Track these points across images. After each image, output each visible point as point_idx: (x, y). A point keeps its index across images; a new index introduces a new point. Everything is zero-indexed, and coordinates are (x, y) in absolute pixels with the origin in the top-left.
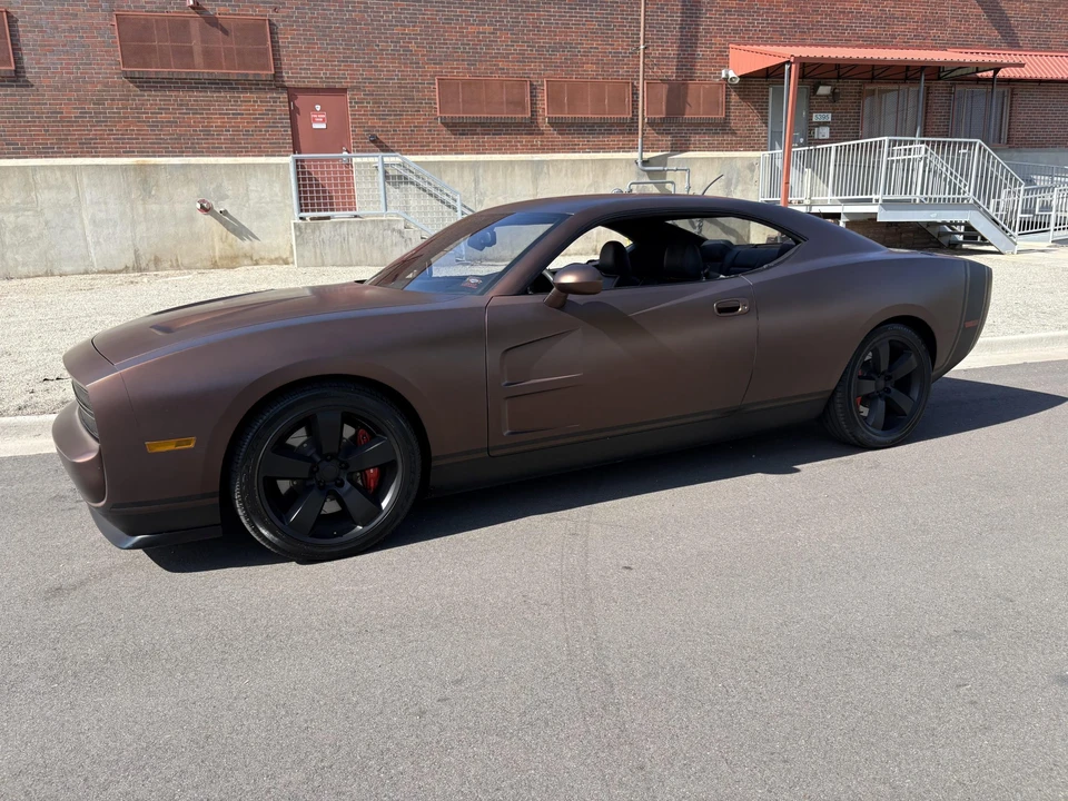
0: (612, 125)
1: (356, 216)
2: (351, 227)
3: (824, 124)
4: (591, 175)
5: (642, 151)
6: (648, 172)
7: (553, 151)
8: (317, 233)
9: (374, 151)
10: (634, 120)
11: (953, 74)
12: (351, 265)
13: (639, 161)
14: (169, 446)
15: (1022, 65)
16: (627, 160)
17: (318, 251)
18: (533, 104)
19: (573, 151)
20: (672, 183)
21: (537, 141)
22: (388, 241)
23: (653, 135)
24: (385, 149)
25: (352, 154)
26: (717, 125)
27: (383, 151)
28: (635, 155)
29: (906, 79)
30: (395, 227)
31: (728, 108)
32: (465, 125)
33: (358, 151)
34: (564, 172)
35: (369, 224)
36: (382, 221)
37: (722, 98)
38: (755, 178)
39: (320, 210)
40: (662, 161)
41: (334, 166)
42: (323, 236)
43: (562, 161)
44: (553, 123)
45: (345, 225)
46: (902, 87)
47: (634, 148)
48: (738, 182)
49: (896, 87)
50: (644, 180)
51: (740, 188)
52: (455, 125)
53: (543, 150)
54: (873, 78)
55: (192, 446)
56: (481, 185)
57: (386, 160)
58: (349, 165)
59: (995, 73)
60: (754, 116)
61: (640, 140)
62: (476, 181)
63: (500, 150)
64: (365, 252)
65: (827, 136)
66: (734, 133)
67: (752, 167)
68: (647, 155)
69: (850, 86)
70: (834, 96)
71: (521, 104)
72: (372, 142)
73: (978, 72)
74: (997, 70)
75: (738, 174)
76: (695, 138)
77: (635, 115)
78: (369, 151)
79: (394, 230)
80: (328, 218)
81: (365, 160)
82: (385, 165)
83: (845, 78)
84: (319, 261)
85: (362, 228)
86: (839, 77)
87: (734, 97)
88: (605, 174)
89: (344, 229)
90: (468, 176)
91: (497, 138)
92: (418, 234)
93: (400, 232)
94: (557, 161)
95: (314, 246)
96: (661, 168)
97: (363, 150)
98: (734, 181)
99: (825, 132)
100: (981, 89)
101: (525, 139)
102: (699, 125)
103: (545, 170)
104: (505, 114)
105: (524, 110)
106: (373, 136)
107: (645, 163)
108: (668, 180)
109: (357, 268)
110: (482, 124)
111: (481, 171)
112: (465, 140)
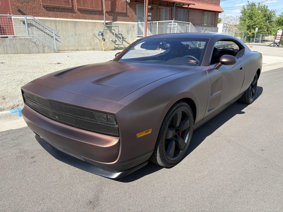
0: (96, 12)
1: (15, 37)
2: (17, 40)
3: (150, 16)
4: (91, 26)
5: (105, 20)
6: (107, 26)
7: (79, 18)
8: (4, 42)
9: (19, 15)
10: (102, 11)
11: (178, 5)
12: (18, 54)
13: (105, 23)
14: (143, 134)
15: (194, 4)
16: (101, 23)
17: (5, 49)
18: (72, 3)
19: (85, 19)
20: (114, 30)
21: (74, 15)
22: (31, 46)
23: (108, 16)
24: (23, 14)
25: (11, 15)
26: (124, 14)
27: (23, 15)
28: (103, 21)
29: (167, 6)
30: (33, 41)
31: (127, 10)
32: (51, 8)
33: (13, 14)
34: (83, 25)
35: (23, 40)
36: (28, 39)
37: (125, 6)
38: (134, 30)
39: (4, 34)
40: (110, 23)
41: (6, 19)
42: (7, 43)
43: (83, 22)
44: (79, 10)
45: (15, 40)
46: (167, 8)
47: (103, 19)
48: (130, 30)
49: (165, 7)
50: (106, 29)
51: (131, 32)
52: (47, 8)
53: (76, 18)
54: (160, 5)
55: (150, 132)
56: (58, 28)
57: (28, 18)
58: (11, 19)
59: (188, 6)
60: (133, 12)
61: (104, 17)
62: (56, 27)
63: (62, 17)
64: (23, 50)
65: (151, 19)
66: (128, 17)
67: (133, 27)
68: (107, 22)
69: (155, 6)
70: (152, 9)
71: (68, 2)
72: (19, 11)
73: (184, 5)
74: (188, 5)
75: (130, 28)
76: (119, 17)
77: (102, 9)
78: (18, 15)
79: (32, 42)
80: (7, 37)
81: (18, 17)
82: (27, 19)
83: (155, 4)
84: (6, 52)
85: (21, 41)
86: (153, 4)
87: (128, 7)
88: (95, 26)
89: (14, 41)
90: (53, 24)
91: (62, 13)
92: (41, 43)
93: (35, 43)
94: (81, 22)
95: (3, 47)
96: (111, 26)
97: (15, 14)
98: (129, 30)
99: (150, 18)
100: (182, 10)
101: (70, 14)
102: (120, 14)
103: (78, 24)
104: (63, 5)
105: (69, 5)
106: (19, 9)
107: (106, 24)
108: (112, 29)
109: (20, 55)
110: (57, 8)
111: (57, 23)
112: (51, 13)
